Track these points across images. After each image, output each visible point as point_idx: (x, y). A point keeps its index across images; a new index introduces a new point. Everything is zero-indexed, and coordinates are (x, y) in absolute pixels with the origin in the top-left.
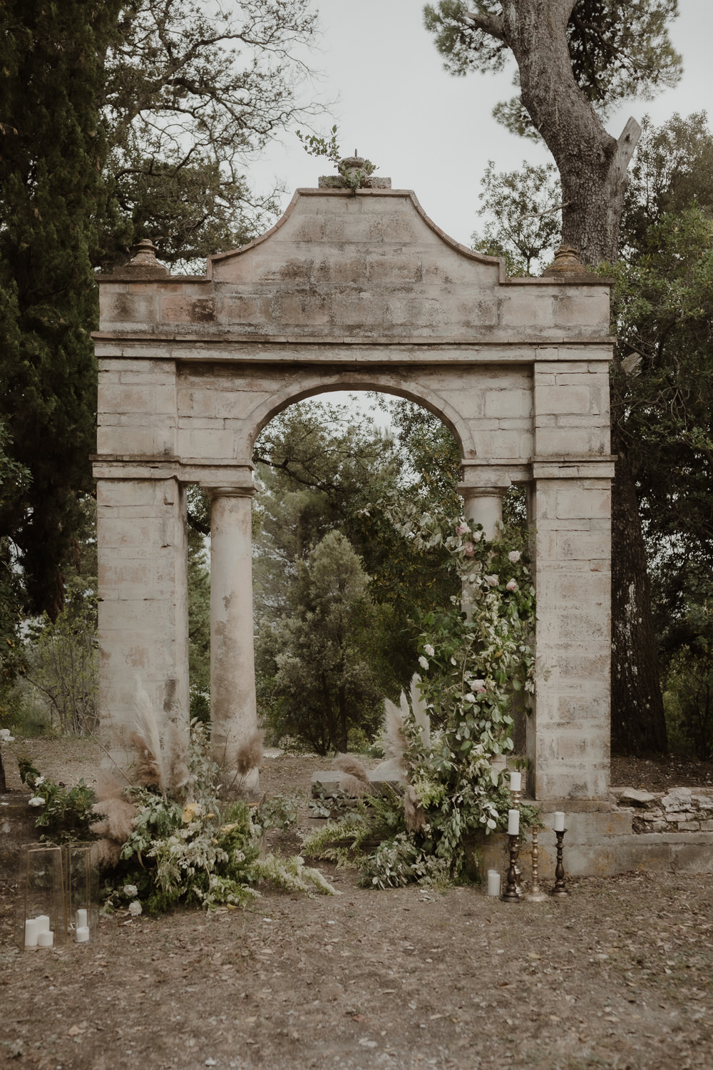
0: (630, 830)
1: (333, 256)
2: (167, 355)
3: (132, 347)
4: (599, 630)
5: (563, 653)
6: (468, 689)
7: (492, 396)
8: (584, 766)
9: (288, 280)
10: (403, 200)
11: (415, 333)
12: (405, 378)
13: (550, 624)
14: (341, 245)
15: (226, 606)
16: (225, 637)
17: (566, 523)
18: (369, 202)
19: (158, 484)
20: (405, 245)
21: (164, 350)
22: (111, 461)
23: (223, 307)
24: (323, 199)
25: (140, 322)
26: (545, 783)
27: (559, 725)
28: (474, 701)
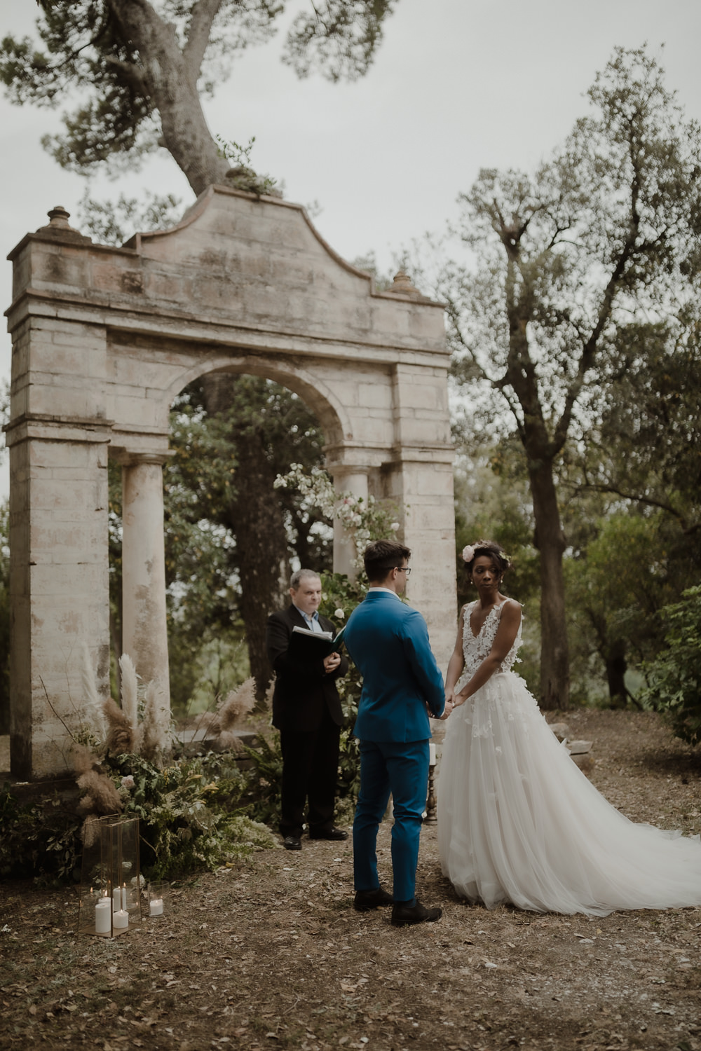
1: (244, 251)
2: (100, 321)
3: (67, 308)
7: (363, 388)
9: (206, 266)
10: (295, 212)
11: (311, 328)
12: (298, 366)
13: (416, 584)
14: (250, 242)
15: (149, 570)
16: (148, 601)
17: (424, 498)
18: (269, 210)
19: (92, 447)
20: (299, 250)
21: (98, 316)
22: (46, 421)
23: (150, 282)
24: (232, 199)
25: (73, 285)
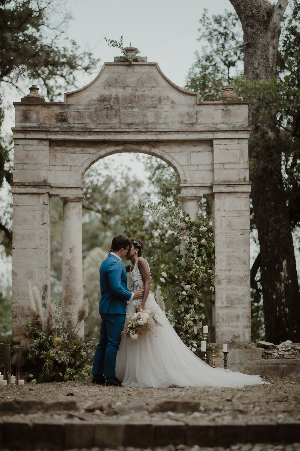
0: (261, 357)
1: (120, 92)
2: (45, 138)
3: (30, 134)
4: (245, 262)
5: (228, 273)
6: (183, 289)
7: (194, 155)
8: (238, 327)
9: (100, 103)
10: (153, 67)
11: (158, 127)
12: (154, 147)
13: (221, 260)
14: (125, 87)
15: (71, 252)
16: (70, 266)
17: (229, 213)
18: (137, 69)
19: (41, 196)
20: (154, 87)
21: (44, 135)
22: (19, 185)
23: (71, 116)
24: (116, 67)
25: (33, 123)
26: (220, 335)
27: (226, 307)
28: (186, 294)
